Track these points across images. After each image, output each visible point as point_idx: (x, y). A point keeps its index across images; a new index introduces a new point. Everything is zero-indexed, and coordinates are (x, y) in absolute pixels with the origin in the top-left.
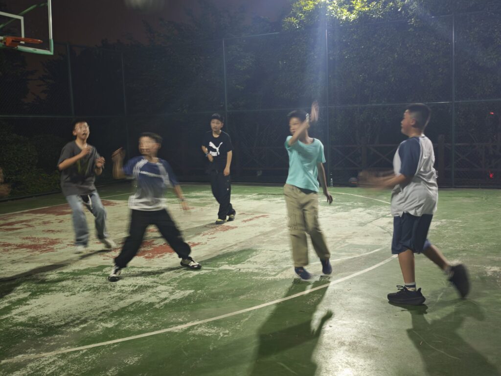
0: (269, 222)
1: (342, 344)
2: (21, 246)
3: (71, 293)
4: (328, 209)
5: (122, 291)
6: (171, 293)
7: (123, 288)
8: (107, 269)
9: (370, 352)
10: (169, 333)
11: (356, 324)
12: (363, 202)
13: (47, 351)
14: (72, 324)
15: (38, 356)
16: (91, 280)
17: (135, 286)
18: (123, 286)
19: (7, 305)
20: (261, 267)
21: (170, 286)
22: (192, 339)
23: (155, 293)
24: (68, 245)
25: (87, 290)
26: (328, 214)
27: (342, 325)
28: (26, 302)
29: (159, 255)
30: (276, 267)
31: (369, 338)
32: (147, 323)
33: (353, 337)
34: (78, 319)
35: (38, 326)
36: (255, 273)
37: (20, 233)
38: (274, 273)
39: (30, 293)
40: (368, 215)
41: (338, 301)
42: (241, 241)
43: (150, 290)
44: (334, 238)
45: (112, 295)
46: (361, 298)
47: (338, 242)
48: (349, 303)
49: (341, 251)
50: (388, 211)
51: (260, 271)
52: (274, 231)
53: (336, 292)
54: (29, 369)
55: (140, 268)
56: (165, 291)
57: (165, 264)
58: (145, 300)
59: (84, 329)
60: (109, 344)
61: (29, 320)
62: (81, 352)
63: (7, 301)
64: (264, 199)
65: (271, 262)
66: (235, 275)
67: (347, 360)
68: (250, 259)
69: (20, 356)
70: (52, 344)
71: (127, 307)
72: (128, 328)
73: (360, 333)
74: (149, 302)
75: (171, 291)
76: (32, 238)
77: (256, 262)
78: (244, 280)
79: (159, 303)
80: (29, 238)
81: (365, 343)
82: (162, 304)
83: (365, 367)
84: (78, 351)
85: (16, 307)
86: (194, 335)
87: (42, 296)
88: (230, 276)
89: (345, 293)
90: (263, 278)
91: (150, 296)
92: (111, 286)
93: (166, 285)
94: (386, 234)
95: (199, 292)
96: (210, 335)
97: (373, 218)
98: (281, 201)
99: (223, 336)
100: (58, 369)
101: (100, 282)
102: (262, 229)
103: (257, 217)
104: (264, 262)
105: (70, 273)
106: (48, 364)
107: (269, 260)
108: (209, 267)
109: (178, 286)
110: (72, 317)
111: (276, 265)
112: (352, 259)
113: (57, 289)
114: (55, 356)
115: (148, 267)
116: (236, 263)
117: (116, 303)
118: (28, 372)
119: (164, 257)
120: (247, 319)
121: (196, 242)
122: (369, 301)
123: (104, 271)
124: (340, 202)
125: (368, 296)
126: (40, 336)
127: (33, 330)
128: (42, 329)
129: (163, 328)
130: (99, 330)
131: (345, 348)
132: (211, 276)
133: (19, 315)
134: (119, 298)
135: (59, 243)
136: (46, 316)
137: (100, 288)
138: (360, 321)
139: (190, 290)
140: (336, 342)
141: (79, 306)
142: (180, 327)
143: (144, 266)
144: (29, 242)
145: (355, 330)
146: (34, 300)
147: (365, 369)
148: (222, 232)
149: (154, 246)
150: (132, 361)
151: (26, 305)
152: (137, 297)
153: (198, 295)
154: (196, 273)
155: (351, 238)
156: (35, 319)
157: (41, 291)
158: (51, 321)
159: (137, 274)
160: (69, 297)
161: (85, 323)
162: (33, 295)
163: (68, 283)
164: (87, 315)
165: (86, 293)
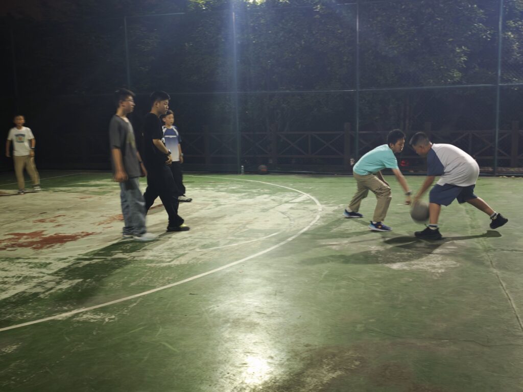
1: (226, 321)
4: (234, 196)
5: (3, 283)
6: (58, 283)
7: (6, 280)
10: (52, 321)
11: (243, 302)
12: (269, 189)
17: (19, 277)
18: (6, 277)
20: (157, 254)
21: (58, 276)
22: (75, 325)
23: (41, 283)
26: (233, 201)
27: (229, 305)
29: (48, 245)
30: (173, 254)
31: (253, 315)
32: (29, 312)
33: (238, 314)
36: (150, 260)
38: (169, 260)
40: (272, 201)
41: (229, 283)
43: (35, 280)
44: (235, 224)
47: (239, 228)
49: (239, 236)
50: (291, 197)
51: (155, 258)
53: (228, 274)
55: (27, 259)
56: (51, 281)
57: (54, 254)
58: (29, 291)
65: (169, 249)
66: (128, 263)
68: (146, 247)
71: (9, 298)
72: (9, 318)
73: (245, 310)
74: (34, 292)
75: (58, 280)
77: (152, 250)
78: (137, 267)
79: (44, 293)
82: (47, 293)
86: (78, 322)
88: (123, 264)
89: (237, 275)
90: (158, 265)
91: (35, 287)
93: (53, 275)
94: (285, 219)
95: (88, 280)
96: (95, 320)
97: (276, 204)
99: (108, 321)
102: (163, 217)
103: (159, 206)
104: (161, 249)
107: (166, 247)
108: (101, 256)
109: (67, 276)
111: (173, 252)
112: (248, 243)
115: (34, 258)
116: (131, 251)
119: (54, 247)
120: (135, 304)
121: (90, 232)
124: (247, 189)
125: (258, 277)
129: (46, 317)
131: (229, 325)
132: (102, 265)
134: (1, 289)
138: (247, 300)
139: (78, 279)
142: (64, 315)
143: (30, 257)
145: (241, 308)
149: (43, 236)
150: (10, 349)
152: (21, 288)
153: (86, 284)
154: (87, 262)
155: (251, 224)
159: (23, 265)
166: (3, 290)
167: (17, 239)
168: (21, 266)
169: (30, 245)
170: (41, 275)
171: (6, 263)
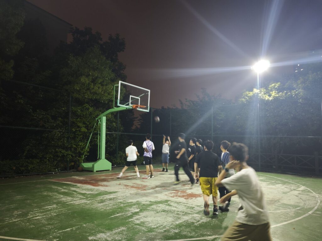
2: (132, 187)
5: (178, 214)
6: (201, 218)
7: (178, 213)
8: (169, 202)
10: (205, 239)
14: (159, 228)
16: (164, 207)
17: (183, 212)
18: (178, 211)
19: (131, 214)
21: (199, 214)
23: (193, 217)
25: (163, 211)
29: (190, 198)
34: (162, 225)
35: (145, 227)
37: (132, 181)
39: (139, 210)
43: (190, 215)
45: (175, 216)
49: (279, 207)
55: (184, 203)
56: (197, 217)
57: (194, 203)
58: (189, 220)
59: (165, 231)
61: (141, 223)
63: (130, 212)
70: (153, 237)
71: (182, 223)
72: (185, 234)
74: (192, 221)
79: (196, 223)
80: (135, 184)
82: (198, 223)
85: (134, 216)
87: (145, 212)
91: (191, 219)
92: (173, 211)
93: (197, 214)
95: (213, 219)
97: (289, 190)
101: (168, 208)
105: (154, 202)
110: (159, 224)
112: (287, 212)
113: (151, 209)
115: (187, 204)
117: (177, 220)
119: (193, 199)
126: (146, 232)
127: (143, 228)
128: (147, 228)
129: (202, 237)
130: (172, 233)
133: (137, 220)
136: (148, 222)
137: (168, 211)
139: (209, 218)
141: (161, 219)
142: (209, 237)
146: (142, 213)
149: (187, 193)
151: (138, 215)
152: (186, 218)
153: (213, 222)
156: (143, 223)
157: (144, 209)
158: (150, 225)
159: (183, 206)
160: (156, 214)
161: (165, 228)
162: (141, 211)
163: (154, 207)
164: (165, 224)
165: (163, 213)
166: (179, 218)
167: (177, 193)
169: (183, 196)
170: (192, 213)
171: (176, 204)
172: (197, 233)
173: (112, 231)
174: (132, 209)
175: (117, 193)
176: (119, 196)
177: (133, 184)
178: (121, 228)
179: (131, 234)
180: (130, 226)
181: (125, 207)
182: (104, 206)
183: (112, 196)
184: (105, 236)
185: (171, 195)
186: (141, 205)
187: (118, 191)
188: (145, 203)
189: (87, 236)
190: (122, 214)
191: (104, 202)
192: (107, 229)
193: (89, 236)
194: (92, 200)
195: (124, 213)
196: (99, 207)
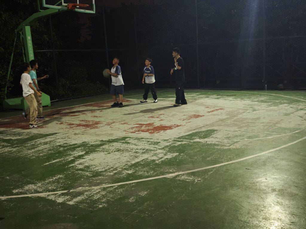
0: (225, 113)
1: (274, 190)
2: (79, 125)
3: (108, 152)
4: (264, 105)
5: (136, 152)
6: (165, 155)
7: (137, 151)
9: (293, 196)
10: (164, 178)
11: (283, 178)
12: (287, 100)
13: (95, 186)
14: (108, 171)
15: (90, 188)
16: (119, 145)
17: (144, 149)
18: (137, 149)
19: (73, 158)
20: (220, 140)
21: (164, 150)
22: (178, 182)
23: (156, 154)
24: (105, 125)
25: (117, 151)
26: (264, 108)
27: (274, 179)
28: (83, 157)
29: (157, 132)
30: (230, 141)
31: (292, 187)
32: (151, 172)
33: (281, 186)
34: (112, 168)
35: (90, 171)
36: (216, 144)
37: (79, 117)
38: (229, 145)
39: (85, 152)
40: (291, 108)
41: (271, 163)
42: (207, 124)
43: (153, 152)
44: (268, 123)
45: (131, 155)
46: (287, 162)
47: (271, 126)
48: (278, 165)
49: (273, 132)
50: (304, 106)
51: (220, 143)
52: (227, 118)
53: (270, 158)
54: (85, 196)
55: (147, 139)
56: (161, 153)
57: (161, 137)
58: (150, 158)
59: (115, 173)
60: (130, 183)
61: (85, 168)
62: (114, 187)
63: (72, 156)
64: (221, 98)
65: (227, 138)
66: (203, 145)
67: (277, 200)
68: (213, 136)
69: (80, 188)
70: (98, 182)
71: (140, 161)
72: (141, 174)
73: (286, 184)
74: (152, 159)
75: (165, 153)
76: (86, 120)
77: (216, 137)
78: (209, 148)
79: (158, 160)
80: (84, 121)
81: (289, 190)
82: (160, 161)
83: (289, 206)
84: (112, 187)
85: (77, 160)
86: (179, 180)
87: (92, 154)
88: (201, 145)
89: (276, 158)
90: (222, 148)
91: (153, 156)
92: (130, 149)
93: (162, 150)
94: (303, 121)
95: (181, 154)
96: (189, 180)
97: (294, 111)
98: (232, 99)
99: (197, 182)
100: (101, 196)
101: (124, 146)
102: (220, 117)
103: (217, 110)
104: (222, 137)
105: (107, 141)
106: (96, 193)
107: (225, 136)
108: (187, 139)
109: (169, 150)
110: (108, 167)
111: (230, 140)
112: (280, 137)
113: (100, 150)
114: (99, 189)
115: (151, 139)
116: (204, 138)
117: (133, 159)
118: (85, 198)
119: (160, 133)
120: (212, 172)
121: (179, 125)
122: (292, 164)
123: (126, 140)
124: (272, 100)
125: (292, 161)
126: (91, 177)
127: (87, 173)
128: (92, 173)
129: (161, 175)
130: (124, 175)
131: (276, 193)
132: (188, 145)
133: (80, 165)
134: (135, 156)
135: (100, 123)
136: (94, 165)
137: (124, 150)
138: (286, 176)
139: (176, 153)
140: (270, 189)
141: (112, 160)
142: (171, 175)
143: (149, 138)
144: (84, 123)
145: (282, 182)
146: (88, 156)
147: (289, 207)
148: (195, 119)
149: (154, 126)
150: (143, 194)
151: (83, 159)
152: (145, 156)
153: (181, 157)
154: (179, 143)
155: (279, 123)
156: (88, 167)
157: (91, 151)
158: (97, 168)
159: (145, 142)
160: (106, 155)
161: (116, 170)
162: (87, 153)
163: (106, 147)
164: (117, 166)
165: (116, 153)
166: (136, 157)
167: (140, 127)
168: (144, 143)
169: (147, 131)
170: (155, 149)
171: (136, 141)
172: (156, 172)
173: (45, 180)
174: (74, 153)
175: (56, 135)
176: (59, 139)
177: (81, 121)
178: (57, 176)
179: (70, 181)
180: (70, 173)
181: (65, 151)
182: (36, 152)
183: (48, 139)
184: (35, 187)
185: (131, 131)
186: (88, 146)
187: (58, 132)
188: (94, 143)
189: (11, 189)
190: (60, 160)
191: (36, 147)
192: (38, 180)
193: (13, 189)
194: (20, 146)
195: (64, 158)
196: (29, 154)
